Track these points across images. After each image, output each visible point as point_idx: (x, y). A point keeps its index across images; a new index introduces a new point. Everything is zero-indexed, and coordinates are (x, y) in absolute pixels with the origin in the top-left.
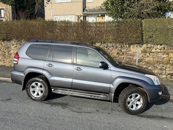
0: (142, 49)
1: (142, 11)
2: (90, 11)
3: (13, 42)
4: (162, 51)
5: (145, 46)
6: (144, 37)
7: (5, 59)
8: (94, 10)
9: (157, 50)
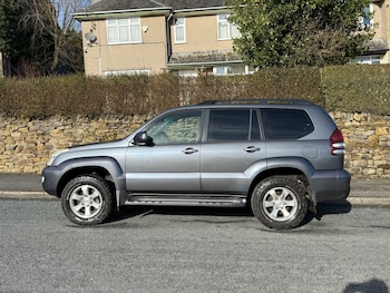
2: (183, 60)
3: (55, 121)
4: (362, 123)
6: (327, 101)
7: (38, 159)
8: (190, 59)
9: (354, 123)
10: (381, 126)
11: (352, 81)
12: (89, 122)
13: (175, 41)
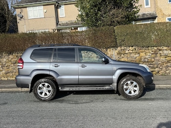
0: (117, 51)
1: (114, 20)
2: (64, 25)
4: (133, 51)
5: (119, 48)
6: (118, 42)
8: (67, 24)
9: (130, 51)
10: (142, 52)
11: (128, 32)
12: (9, 55)
13: (60, 16)
